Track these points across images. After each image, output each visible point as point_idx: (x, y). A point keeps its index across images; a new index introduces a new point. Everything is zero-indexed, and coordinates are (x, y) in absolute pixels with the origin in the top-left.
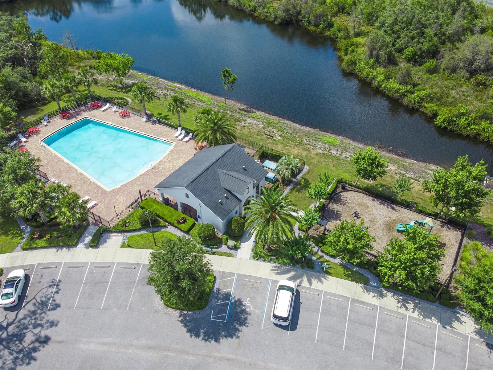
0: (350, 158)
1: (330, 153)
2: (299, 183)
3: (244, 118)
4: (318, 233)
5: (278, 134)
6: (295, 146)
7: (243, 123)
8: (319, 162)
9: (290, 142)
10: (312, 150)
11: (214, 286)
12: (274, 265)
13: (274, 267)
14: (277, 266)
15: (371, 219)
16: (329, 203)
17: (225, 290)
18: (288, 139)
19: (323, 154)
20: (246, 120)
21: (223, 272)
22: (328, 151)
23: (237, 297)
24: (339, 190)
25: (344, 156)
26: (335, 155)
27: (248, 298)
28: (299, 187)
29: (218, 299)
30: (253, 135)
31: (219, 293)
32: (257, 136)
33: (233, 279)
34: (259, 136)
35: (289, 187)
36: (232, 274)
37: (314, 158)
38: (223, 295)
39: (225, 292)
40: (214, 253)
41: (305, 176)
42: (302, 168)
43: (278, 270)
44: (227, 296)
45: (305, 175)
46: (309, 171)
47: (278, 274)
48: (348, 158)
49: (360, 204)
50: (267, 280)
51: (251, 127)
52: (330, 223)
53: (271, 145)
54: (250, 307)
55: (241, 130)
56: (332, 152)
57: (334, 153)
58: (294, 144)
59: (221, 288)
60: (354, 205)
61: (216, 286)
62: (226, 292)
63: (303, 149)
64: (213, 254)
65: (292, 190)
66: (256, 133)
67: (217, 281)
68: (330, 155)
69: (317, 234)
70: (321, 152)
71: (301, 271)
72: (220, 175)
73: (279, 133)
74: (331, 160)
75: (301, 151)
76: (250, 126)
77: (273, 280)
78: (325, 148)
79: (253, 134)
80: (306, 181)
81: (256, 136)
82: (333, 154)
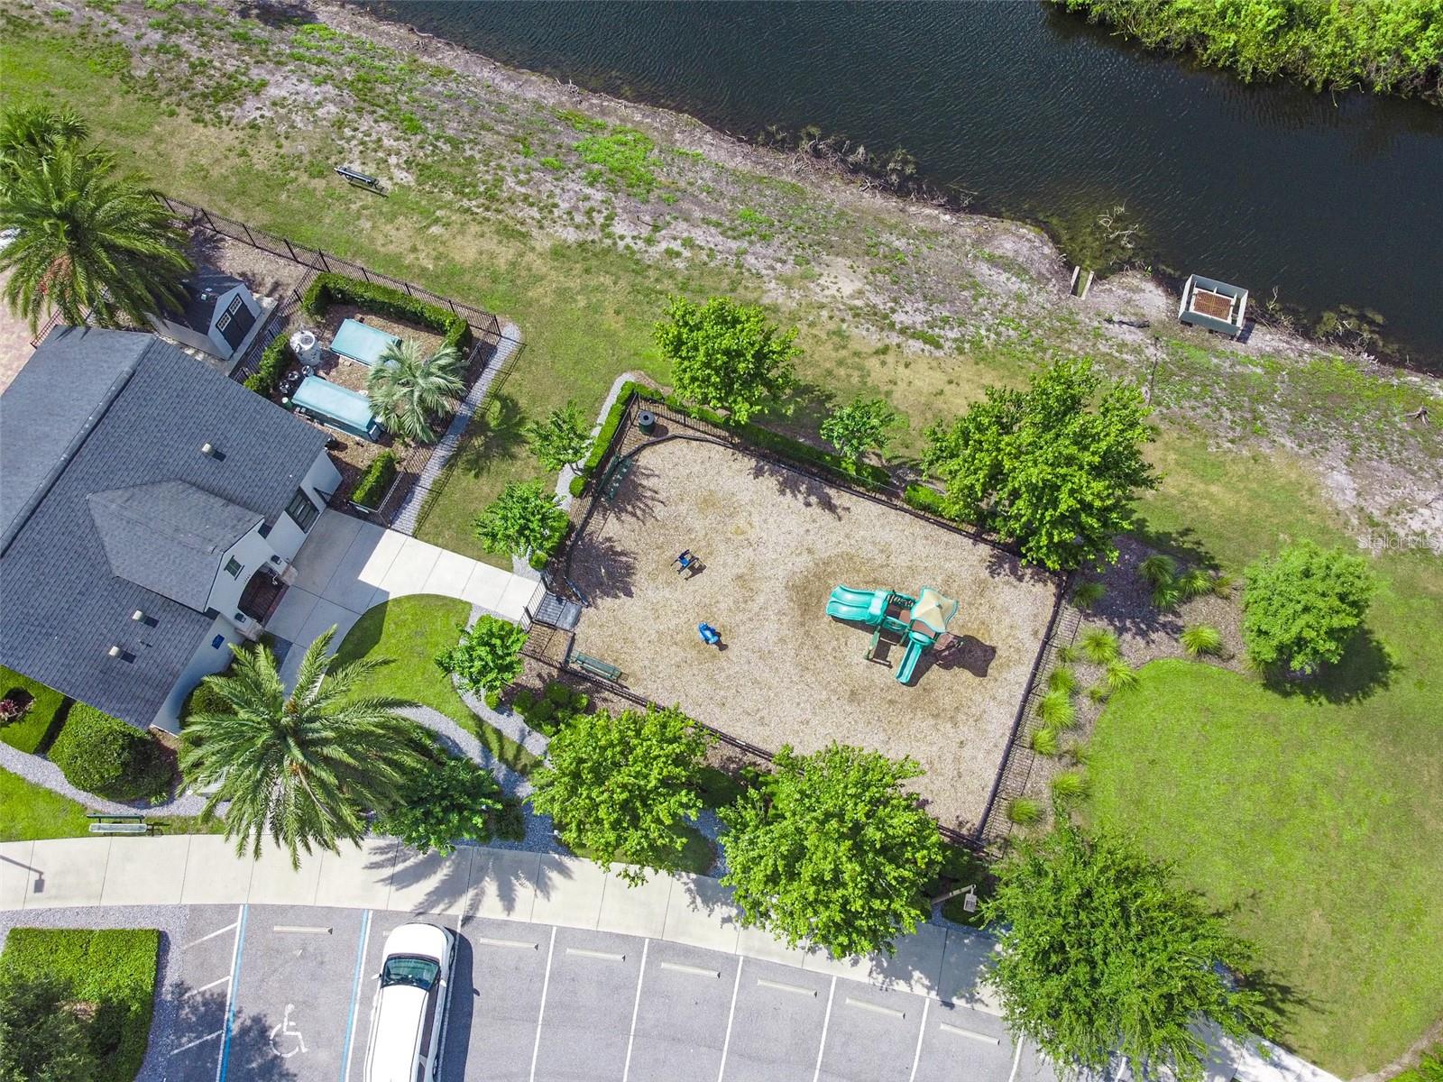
0: (687, 253)
1: (609, 236)
2: (476, 426)
3: (255, 73)
4: (545, 670)
5: (398, 153)
6: (469, 217)
7: (251, 110)
8: (562, 293)
9: (449, 195)
10: (535, 232)
11: (164, 978)
12: (382, 842)
13: (382, 850)
14: (390, 847)
15: (740, 571)
16: (590, 514)
17: (204, 987)
18: (442, 176)
19: (582, 245)
20: (264, 84)
21: (194, 908)
22: (604, 227)
23: (250, 1011)
24: (634, 437)
25: (664, 245)
26: (627, 247)
27: (290, 1007)
28: (478, 442)
29: (181, 1028)
30: (292, 174)
31: (180, 1007)
32: (312, 176)
33: (233, 932)
34: (321, 175)
35: (441, 452)
36: (226, 912)
37: (542, 278)
38: (194, 1009)
39: (203, 994)
40: (156, 828)
41: (503, 382)
42: (491, 340)
43: (393, 862)
44: (214, 1010)
45: (505, 373)
46: (522, 347)
47: (392, 880)
48: (678, 254)
49: (708, 502)
50: (354, 915)
51: (282, 128)
52: (592, 610)
53: (369, 225)
54: (294, 1042)
55: (244, 153)
56: (619, 228)
57: (622, 238)
58: (466, 203)
59: (188, 983)
60: (683, 508)
61: (171, 976)
62: (207, 996)
63: (498, 232)
64: (151, 832)
65: (449, 464)
66: (307, 158)
67: (174, 955)
68: (607, 251)
69: (539, 676)
70: (571, 235)
71: (478, 853)
72: (98, 522)
73: (402, 145)
74: (608, 280)
75: (491, 244)
76: (282, 118)
77: (376, 912)
78: (589, 213)
79: (292, 167)
80: (510, 408)
81: (304, 178)
82: (621, 244)
